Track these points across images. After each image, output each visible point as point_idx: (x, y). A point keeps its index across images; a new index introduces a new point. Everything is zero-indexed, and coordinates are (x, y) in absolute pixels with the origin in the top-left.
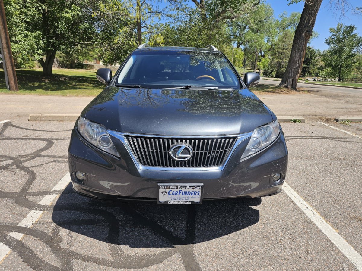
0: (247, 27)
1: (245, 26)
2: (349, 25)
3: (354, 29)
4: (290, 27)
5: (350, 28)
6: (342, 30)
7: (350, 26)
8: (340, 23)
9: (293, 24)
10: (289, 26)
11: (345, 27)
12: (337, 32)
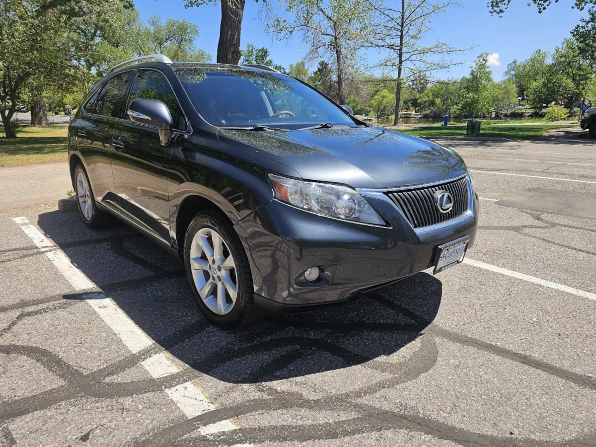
0: (97, 35)
1: (93, 31)
2: (261, 48)
3: (268, 53)
4: (169, 42)
5: (263, 52)
6: (254, 53)
7: (263, 49)
8: (250, 44)
9: (172, 37)
10: (167, 39)
11: (256, 50)
12: (249, 56)
